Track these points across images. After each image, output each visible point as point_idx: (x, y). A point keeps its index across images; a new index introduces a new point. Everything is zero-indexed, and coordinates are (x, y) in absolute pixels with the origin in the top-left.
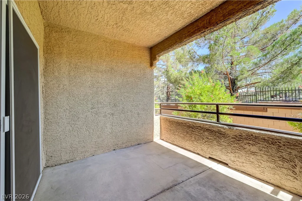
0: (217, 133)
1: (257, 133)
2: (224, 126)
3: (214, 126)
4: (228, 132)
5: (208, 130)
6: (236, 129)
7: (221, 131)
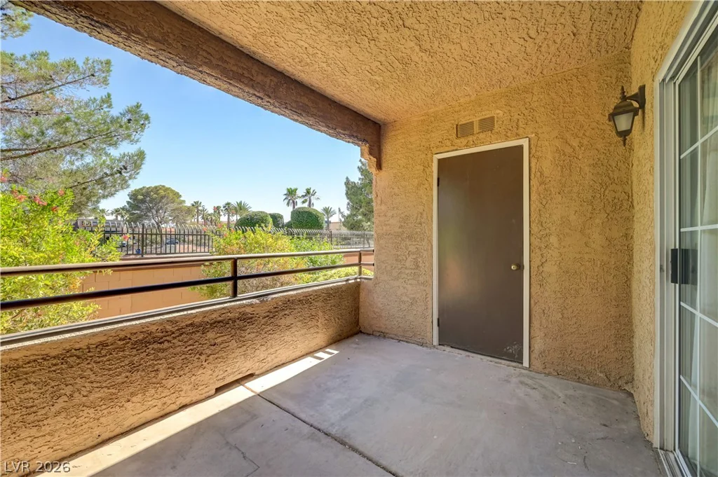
0: (238, 321)
1: (295, 295)
2: (252, 300)
3: (232, 308)
4: (258, 310)
5: (215, 324)
6: (273, 299)
7: (247, 313)
